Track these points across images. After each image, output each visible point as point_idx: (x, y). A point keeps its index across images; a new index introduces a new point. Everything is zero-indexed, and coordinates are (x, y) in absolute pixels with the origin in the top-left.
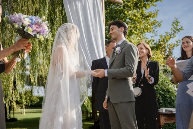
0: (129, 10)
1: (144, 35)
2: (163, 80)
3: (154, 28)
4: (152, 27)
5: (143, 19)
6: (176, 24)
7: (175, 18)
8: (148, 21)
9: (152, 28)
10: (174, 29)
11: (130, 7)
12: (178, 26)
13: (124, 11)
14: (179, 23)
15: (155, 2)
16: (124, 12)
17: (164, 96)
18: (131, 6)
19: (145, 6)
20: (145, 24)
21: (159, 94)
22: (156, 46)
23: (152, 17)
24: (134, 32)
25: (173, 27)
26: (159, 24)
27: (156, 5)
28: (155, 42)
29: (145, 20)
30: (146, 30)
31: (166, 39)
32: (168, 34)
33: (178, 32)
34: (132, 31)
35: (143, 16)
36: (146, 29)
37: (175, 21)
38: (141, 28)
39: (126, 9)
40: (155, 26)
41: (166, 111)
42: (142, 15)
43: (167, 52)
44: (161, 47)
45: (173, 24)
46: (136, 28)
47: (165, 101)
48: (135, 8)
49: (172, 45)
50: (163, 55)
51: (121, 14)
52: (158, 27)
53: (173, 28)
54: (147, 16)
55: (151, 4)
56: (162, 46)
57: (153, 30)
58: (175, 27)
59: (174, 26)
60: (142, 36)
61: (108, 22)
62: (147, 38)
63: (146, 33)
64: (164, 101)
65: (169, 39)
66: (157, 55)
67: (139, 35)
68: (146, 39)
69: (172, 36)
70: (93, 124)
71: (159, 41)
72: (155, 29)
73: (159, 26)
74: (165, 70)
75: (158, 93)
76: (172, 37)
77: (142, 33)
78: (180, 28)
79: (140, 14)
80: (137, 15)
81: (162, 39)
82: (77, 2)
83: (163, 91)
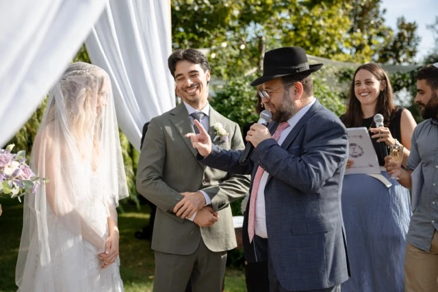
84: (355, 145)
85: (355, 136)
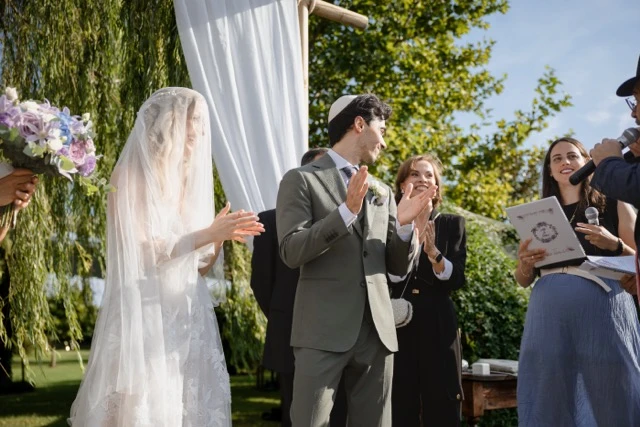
0: (402, 38)
1: (448, 118)
2: (498, 266)
3: (480, 98)
4: (474, 94)
5: (445, 70)
6: (549, 88)
7: (548, 68)
8: (462, 75)
9: (475, 98)
10: (543, 104)
11: (404, 30)
12: (554, 92)
13: (385, 43)
14: (560, 83)
15: (485, 14)
16: (383, 44)
17: (501, 318)
18: (408, 26)
19: (452, 26)
20: (451, 83)
21: (483, 313)
22: (485, 155)
23: (474, 62)
24: (415, 110)
25: (538, 96)
26: (498, 86)
27: (487, 24)
28: (483, 142)
29: (450, 72)
30: (454, 105)
31: (516, 134)
32: (522, 117)
33: (554, 112)
34: (410, 107)
35: (444, 60)
36: (453, 101)
37: (545, 78)
38: (438, 97)
39: (392, 33)
40: (485, 92)
41: (492, 369)
42: (443, 56)
43: (524, 175)
44: (500, 161)
45: (539, 88)
46: (420, 96)
47: (501, 333)
48: (421, 32)
49: (534, 154)
50: (508, 185)
51: (375, 53)
52: (494, 93)
53: (539, 100)
54: (457, 58)
55: (471, 19)
56: (504, 157)
57: (477, 103)
58: (547, 95)
59: (541, 92)
60: (443, 122)
61: (334, 74)
62: (459, 127)
63: (456, 113)
64: (499, 336)
65: (527, 133)
66: (487, 183)
67: (433, 117)
68: (455, 133)
69: (536, 124)
70: (278, 402)
71: (495, 139)
72: (484, 101)
73: (498, 91)
74: (508, 233)
75: (480, 310)
76: (535, 129)
77: (443, 111)
78: (562, 99)
79: (437, 53)
80: (425, 54)
81: (504, 135)
82: (219, 22)
83: (497, 301)
84: (544, 224)
85: (543, 211)
